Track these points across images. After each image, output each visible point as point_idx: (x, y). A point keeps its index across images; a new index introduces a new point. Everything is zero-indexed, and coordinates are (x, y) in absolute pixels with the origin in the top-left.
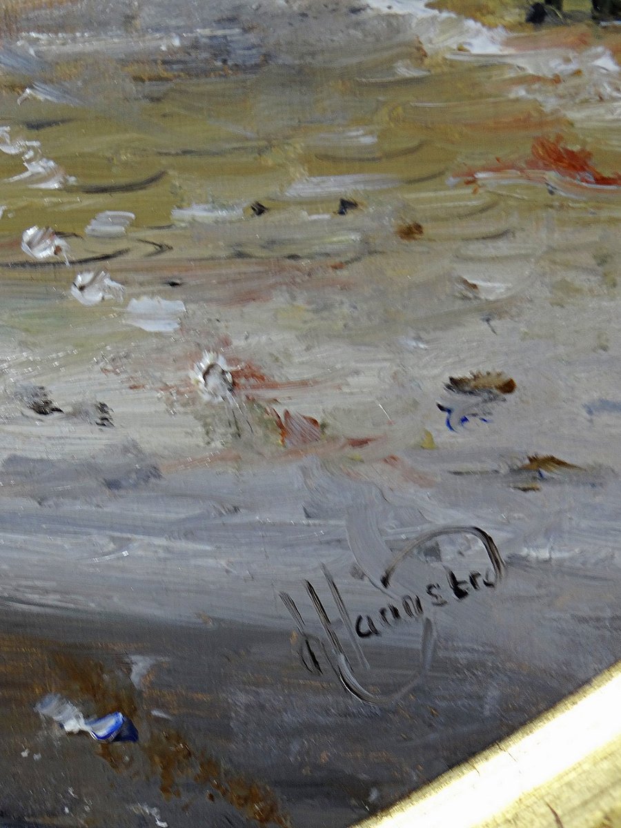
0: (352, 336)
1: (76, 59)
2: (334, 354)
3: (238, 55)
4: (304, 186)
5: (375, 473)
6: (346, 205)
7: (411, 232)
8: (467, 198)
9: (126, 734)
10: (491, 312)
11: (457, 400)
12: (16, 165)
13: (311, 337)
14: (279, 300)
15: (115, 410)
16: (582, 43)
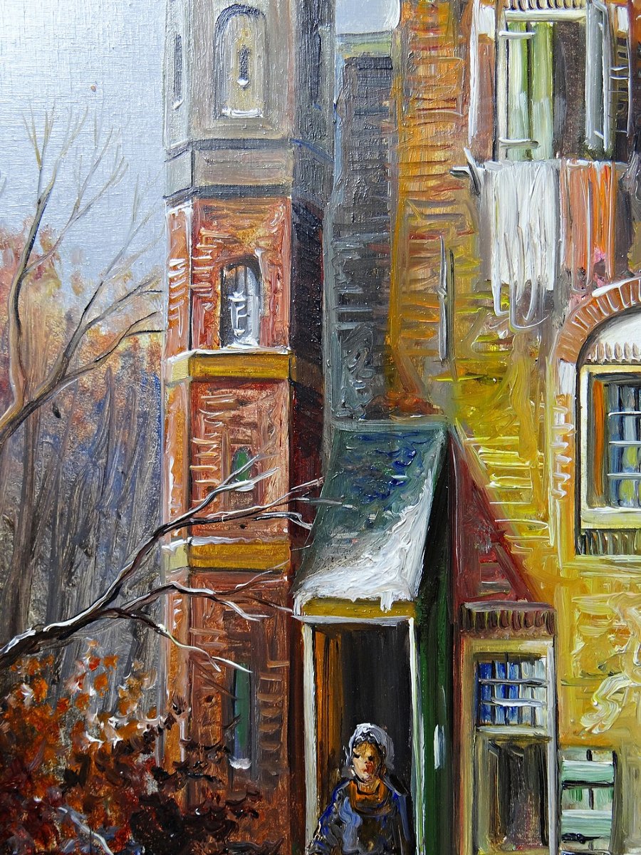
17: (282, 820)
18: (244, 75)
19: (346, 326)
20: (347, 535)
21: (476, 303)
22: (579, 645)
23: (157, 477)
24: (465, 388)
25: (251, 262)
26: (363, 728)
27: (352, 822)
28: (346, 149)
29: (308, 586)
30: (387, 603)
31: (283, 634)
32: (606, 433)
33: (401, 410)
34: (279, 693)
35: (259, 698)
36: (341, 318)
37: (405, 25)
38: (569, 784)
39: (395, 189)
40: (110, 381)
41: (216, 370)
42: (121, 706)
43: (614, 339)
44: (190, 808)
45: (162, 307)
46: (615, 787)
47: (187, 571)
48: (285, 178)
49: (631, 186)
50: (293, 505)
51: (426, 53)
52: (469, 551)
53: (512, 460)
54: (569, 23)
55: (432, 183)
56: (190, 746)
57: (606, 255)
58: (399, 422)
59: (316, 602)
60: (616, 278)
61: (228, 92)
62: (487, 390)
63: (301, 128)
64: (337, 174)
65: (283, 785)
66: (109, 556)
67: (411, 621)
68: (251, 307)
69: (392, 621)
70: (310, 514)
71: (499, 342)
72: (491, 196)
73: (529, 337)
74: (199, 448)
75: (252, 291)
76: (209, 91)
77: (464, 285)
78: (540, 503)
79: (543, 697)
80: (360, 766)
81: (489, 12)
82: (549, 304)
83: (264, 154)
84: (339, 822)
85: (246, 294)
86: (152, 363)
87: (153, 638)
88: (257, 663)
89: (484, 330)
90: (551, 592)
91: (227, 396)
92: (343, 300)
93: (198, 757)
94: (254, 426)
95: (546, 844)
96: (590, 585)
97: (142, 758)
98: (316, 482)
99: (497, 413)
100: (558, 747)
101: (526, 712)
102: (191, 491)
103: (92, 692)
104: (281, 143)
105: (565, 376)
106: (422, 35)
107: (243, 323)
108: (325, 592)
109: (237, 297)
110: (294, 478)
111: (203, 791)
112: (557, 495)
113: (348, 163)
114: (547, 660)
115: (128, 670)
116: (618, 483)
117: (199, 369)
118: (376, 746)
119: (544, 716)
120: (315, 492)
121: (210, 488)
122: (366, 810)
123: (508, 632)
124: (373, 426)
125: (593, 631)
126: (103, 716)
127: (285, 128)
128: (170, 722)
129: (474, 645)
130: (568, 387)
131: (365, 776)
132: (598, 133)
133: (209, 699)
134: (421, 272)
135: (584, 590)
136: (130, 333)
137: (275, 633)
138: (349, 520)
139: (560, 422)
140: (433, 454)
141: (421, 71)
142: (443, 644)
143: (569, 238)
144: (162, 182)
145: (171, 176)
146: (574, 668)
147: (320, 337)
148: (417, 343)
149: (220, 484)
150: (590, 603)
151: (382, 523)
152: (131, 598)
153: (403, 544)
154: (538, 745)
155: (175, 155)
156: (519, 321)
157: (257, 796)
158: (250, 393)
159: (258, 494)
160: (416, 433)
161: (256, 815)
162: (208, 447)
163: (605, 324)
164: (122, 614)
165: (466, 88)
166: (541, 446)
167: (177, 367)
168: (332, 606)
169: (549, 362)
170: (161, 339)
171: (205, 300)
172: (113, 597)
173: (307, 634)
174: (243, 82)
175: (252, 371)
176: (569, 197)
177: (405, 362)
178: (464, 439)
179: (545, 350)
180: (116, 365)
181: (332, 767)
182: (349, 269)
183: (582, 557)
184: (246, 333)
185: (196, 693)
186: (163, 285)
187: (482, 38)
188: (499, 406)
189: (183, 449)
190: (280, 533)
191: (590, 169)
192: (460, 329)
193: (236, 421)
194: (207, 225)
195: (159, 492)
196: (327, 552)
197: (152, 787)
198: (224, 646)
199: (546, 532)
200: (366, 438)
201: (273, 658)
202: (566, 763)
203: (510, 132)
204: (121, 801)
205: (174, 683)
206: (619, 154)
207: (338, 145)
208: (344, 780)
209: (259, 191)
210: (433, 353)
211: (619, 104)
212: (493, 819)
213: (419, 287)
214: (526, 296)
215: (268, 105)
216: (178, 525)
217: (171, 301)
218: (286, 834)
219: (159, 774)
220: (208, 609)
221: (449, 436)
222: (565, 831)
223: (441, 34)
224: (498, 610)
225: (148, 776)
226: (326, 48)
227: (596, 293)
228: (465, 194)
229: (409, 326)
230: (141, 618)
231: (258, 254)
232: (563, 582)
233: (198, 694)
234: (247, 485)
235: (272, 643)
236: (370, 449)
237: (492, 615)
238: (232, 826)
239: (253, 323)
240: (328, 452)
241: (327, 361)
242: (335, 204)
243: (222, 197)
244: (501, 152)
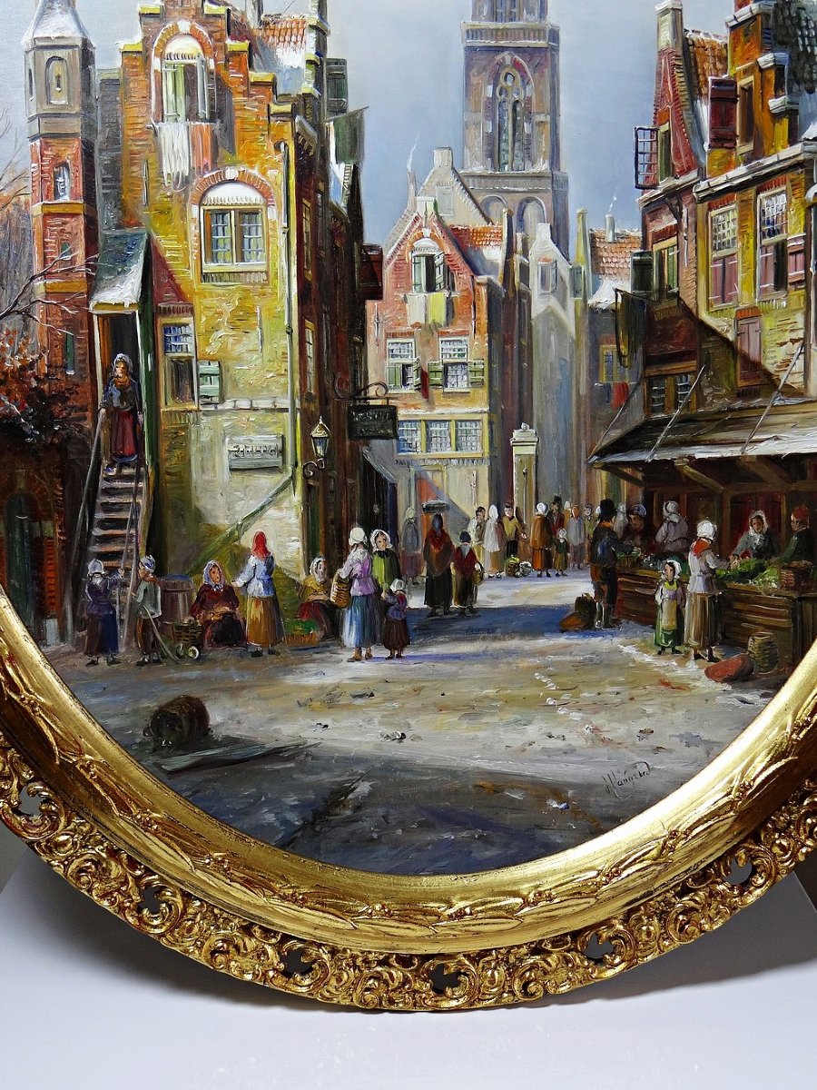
0: (619, 721)
1: (560, 662)
2: (615, 725)
3: (595, 661)
4: (609, 689)
5: (623, 750)
6: (618, 693)
7: (632, 699)
8: (644, 692)
9: (567, 807)
10: (649, 716)
11: (641, 735)
12: (546, 684)
13: (610, 721)
14: (603, 713)
15: (566, 737)
16: (669, 659)
17: (88, 395)
18: (58, 86)
19: (105, 191)
20: (110, 277)
21: (158, 181)
22: (204, 319)
23: (31, 255)
24: (155, 216)
25: (65, 165)
26: (119, 356)
27: (117, 394)
28: (102, 118)
29: (95, 298)
30: (127, 305)
31: (86, 318)
32: (211, 234)
33: (130, 225)
34: (85, 343)
35: (77, 345)
36: (104, 188)
37: (124, 66)
38: (202, 375)
39: (123, 132)
40: (9, 215)
41: (53, 210)
42: (20, 351)
43: (213, 195)
44: (50, 391)
45: (29, 184)
46: (220, 376)
47: (45, 294)
48: (78, 130)
49: (217, 132)
50: (88, 266)
51: (133, 78)
52: (158, 282)
53: (174, 245)
54: (191, 66)
55: (138, 132)
56: (49, 366)
57: (208, 160)
58: (128, 230)
59: (99, 305)
60: (212, 171)
61: (52, 91)
62: (163, 217)
63: (83, 108)
64: (99, 128)
65: (88, 380)
66: (12, 289)
67: (137, 311)
68: (66, 184)
69: (129, 312)
70: (94, 268)
71: (168, 197)
72: (162, 136)
73: (179, 194)
74: (47, 243)
75: (66, 177)
76: (44, 92)
77: (153, 173)
78: (186, 261)
79: (190, 340)
80: (119, 371)
81: (158, 60)
82: (187, 181)
83: (68, 119)
84: (111, 395)
85: (64, 178)
86: (26, 208)
87: (32, 323)
88: (75, 331)
89: (162, 192)
90: (191, 298)
91: (58, 221)
92: (104, 180)
93: (53, 371)
94: (70, 233)
95: (194, 399)
96: (207, 294)
97: (30, 372)
98: (96, 256)
99: (168, 226)
100: (197, 360)
101: (184, 347)
102: (45, 261)
103: (7, 346)
104: (76, 115)
105: (194, 211)
106: (131, 70)
107: (64, 190)
108: (102, 301)
109: (60, 180)
110: (87, 254)
111: (55, 384)
112: (193, 259)
113: (103, 123)
114: (191, 326)
115: (22, 335)
116: (217, 253)
117: (46, 209)
118: (124, 362)
119: (191, 348)
120: (96, 260)
121: (53, 259)
122: (122, 389)
123: (176, 315)
124: (118, 232)
125: (210, 314)
126: (13, 355)
127: (77, 109)
128: (41, 357)
129: (162, 321)
130: (195, 214)
131: (121, 375)
132: (203, 111)
133: (56, 346)
134: (135, 169)
135: (205, 297)
136: (16, 195)
137: (82, 318)
138: (110, 271)
139: (193, 230)
140: (143, 244)
141: (131, 85)
142: (150, 320)
143: (193, 154)
144: (27, 130)
145: (30, 129)
146: (202, 329)
147: (95, 196)
148: (135, 198)
149: (57, 258)
150: (207, 302)
151: (124, 272)
152: (23, 305)
153: (133, 280)
154: (189, 360)
155: (32, 119)
156: (175, 189)
157: (78, 385)
158: (67, 219)
159: (73, 261)
160: (136, 235)
161: (78, 394)
162: (51, 242)
163: (208, 190)
164: (19, 313)
165: (150, 92)
166: (186, 239)
167: (36, 209)
168: (105, 306)
169: (188, 205)
170: (29, 197)
171: (47, 181)
172: (14, 306)
173: (95, 318)
174: (59, 89)
175: (68, 210)
176: (193, 138)
177: (130, 206)
178: (155, 237)
179: (186, 200)
180: (11, 208)
181: (107, 373)
182: (106, 167)
183: (203, 283)
184: (65, 194)
185: (51, 344)
186: (30, 175)
187: (156, 71)
188: (169, 223)
189: (41, 243)
190: (82, 277)
191: (201, 126)
192: (152, 192)
193: (62, 231)
194: (46, 150)
195: (32, 262)
196: (102, 285)
197: (34, 384)
198: (61, 324)
199: (189, 274)
200: (116, 237)
201: (82, 329)
202: (201, 366)
203: (168, 111)
204: (22, 390)
205: (42, 341)
206: (212, 120)
207: (99, 116)
208: (112, 378)
209: (67, 135)
210: (141, 202)
211: (211, 99)
212: (173, 390)
213: (135, 175)
214: (178, 178)
215: (69, 100)
216: (40, 275)
217: (33, 182)
218: (90, 401)
219: (37, 378)
220: (54, 310)
221: (149, 236)
222: (201, 394)
223: (139, 69)
224: (172, 306)
225: (33, 379)
226: (92, 76)
227: (205, 177)
228: (151, 136)
229: (131, 191)
230: (27, 314)
231: (68, 161)
232: (196, 294)
233: (52, 344)
234: (68, 257)
235: (81, 322)
236: (118, 242)
237: (169, 308)
238: (68, 399)
239: (67, 190)
240: (100, 243)
241: (98, 206)
242: (99, 141)
243: (51, 138)
244: (165, 119)
